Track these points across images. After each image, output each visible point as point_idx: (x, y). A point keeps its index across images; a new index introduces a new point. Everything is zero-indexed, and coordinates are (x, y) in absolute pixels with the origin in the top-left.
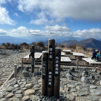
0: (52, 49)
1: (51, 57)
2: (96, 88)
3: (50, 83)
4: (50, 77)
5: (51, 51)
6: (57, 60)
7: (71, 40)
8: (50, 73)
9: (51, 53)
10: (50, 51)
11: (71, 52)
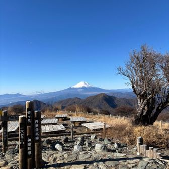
0: (30, 112)
1: (29, 121)
2: (86, 153)
3: (30, 153)
4: (29, 144)
5: (30, 115)
6: (36, 123)
7: (71, 99)
8: (30, 140)
9: (29, 116)
10: (28, 115)
11: (69, 117)
